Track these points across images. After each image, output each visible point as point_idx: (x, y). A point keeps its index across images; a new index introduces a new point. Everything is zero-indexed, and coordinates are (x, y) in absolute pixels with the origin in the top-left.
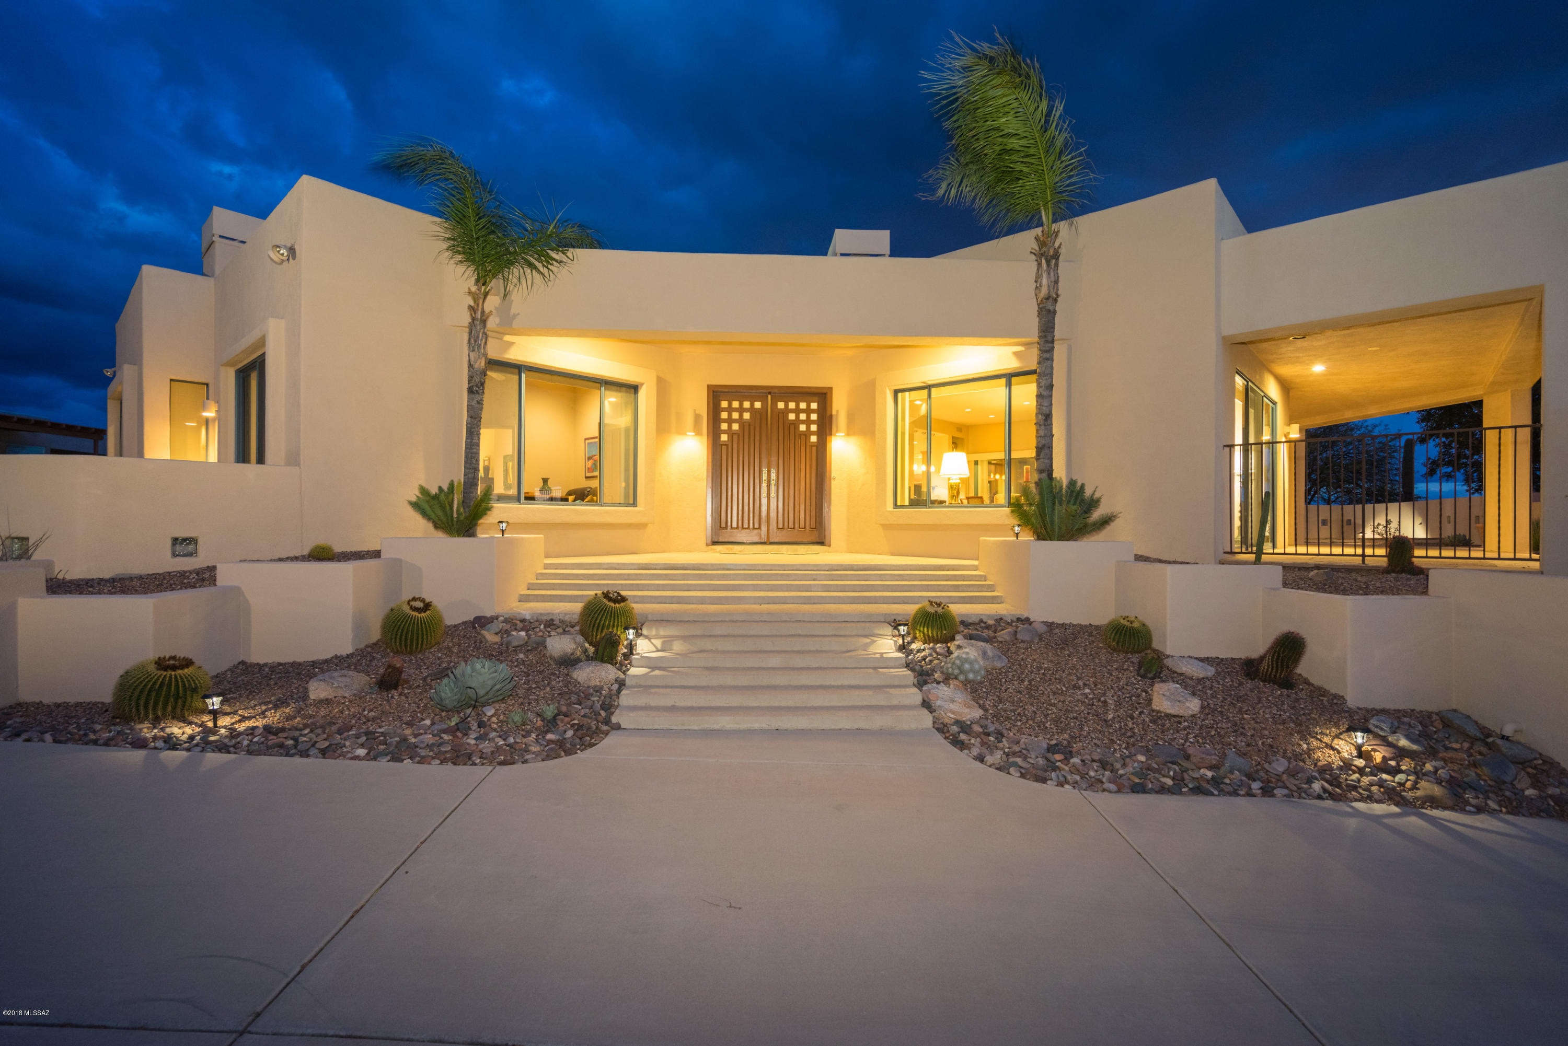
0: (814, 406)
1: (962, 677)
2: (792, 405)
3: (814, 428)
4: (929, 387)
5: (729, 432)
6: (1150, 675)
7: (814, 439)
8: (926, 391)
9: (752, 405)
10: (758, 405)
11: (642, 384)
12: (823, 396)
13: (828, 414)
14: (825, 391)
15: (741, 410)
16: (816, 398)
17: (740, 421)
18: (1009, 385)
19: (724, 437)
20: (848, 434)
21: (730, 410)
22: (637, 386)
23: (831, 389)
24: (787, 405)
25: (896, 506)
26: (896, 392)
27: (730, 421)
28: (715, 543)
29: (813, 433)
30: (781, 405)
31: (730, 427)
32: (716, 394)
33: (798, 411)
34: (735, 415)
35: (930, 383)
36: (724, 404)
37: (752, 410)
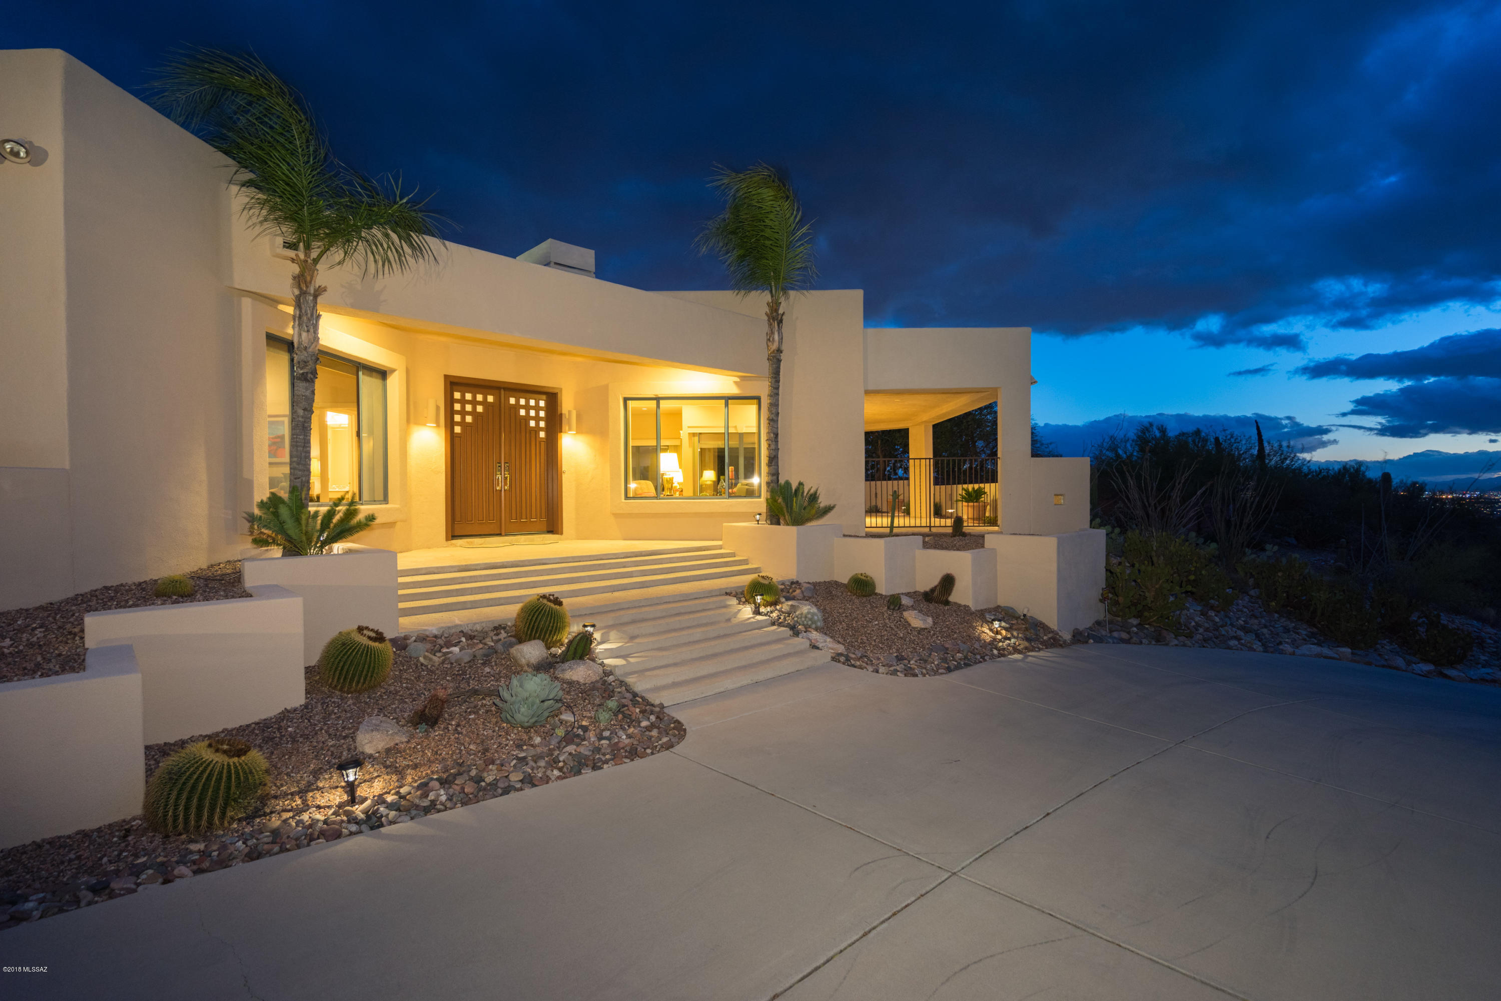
0: (542, 404)
1: (814, 626)
2: (522, 402)
3: (542, 424)
4: (658, 399)
5: (463, 423)
6: (897, 608)
7: (542, 434)
8: (655, 402)
9: (485, 398)
10: (490, 399)
11: (393, 371)
12: (552, 398)
13: (559, 413)
14: (555, 391)
15: (474, 403)
16: (544, 397)
17: (473, 413)
18: (727, 405)
19: (458, 429)
20: (579, 431)
21: (463, 402)
22: (386, 371)
23: (561, 390)
24: (518, 401)
25: (627, 497)
26: (626, 400)
27: (463, 413)
28: (454, 537)
29: (542, 429)
30: (512, 401)
31: (463, 418)
32: (453, 384)
33: (527, 407)
34: (469, 408)
35: (660, 396)
36: (457, 395)
37: (484, 403)
